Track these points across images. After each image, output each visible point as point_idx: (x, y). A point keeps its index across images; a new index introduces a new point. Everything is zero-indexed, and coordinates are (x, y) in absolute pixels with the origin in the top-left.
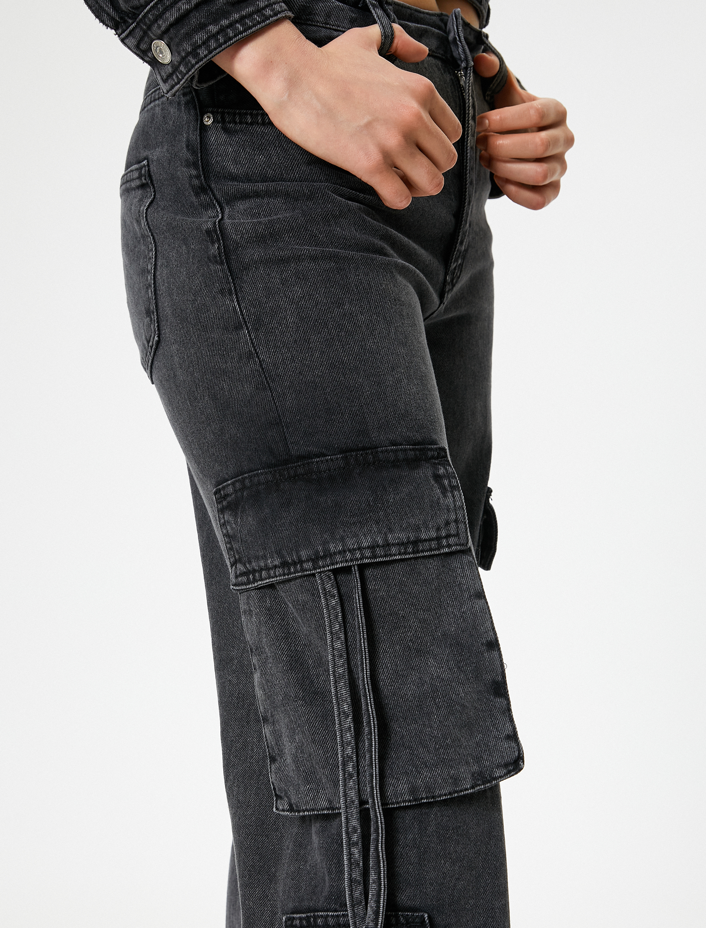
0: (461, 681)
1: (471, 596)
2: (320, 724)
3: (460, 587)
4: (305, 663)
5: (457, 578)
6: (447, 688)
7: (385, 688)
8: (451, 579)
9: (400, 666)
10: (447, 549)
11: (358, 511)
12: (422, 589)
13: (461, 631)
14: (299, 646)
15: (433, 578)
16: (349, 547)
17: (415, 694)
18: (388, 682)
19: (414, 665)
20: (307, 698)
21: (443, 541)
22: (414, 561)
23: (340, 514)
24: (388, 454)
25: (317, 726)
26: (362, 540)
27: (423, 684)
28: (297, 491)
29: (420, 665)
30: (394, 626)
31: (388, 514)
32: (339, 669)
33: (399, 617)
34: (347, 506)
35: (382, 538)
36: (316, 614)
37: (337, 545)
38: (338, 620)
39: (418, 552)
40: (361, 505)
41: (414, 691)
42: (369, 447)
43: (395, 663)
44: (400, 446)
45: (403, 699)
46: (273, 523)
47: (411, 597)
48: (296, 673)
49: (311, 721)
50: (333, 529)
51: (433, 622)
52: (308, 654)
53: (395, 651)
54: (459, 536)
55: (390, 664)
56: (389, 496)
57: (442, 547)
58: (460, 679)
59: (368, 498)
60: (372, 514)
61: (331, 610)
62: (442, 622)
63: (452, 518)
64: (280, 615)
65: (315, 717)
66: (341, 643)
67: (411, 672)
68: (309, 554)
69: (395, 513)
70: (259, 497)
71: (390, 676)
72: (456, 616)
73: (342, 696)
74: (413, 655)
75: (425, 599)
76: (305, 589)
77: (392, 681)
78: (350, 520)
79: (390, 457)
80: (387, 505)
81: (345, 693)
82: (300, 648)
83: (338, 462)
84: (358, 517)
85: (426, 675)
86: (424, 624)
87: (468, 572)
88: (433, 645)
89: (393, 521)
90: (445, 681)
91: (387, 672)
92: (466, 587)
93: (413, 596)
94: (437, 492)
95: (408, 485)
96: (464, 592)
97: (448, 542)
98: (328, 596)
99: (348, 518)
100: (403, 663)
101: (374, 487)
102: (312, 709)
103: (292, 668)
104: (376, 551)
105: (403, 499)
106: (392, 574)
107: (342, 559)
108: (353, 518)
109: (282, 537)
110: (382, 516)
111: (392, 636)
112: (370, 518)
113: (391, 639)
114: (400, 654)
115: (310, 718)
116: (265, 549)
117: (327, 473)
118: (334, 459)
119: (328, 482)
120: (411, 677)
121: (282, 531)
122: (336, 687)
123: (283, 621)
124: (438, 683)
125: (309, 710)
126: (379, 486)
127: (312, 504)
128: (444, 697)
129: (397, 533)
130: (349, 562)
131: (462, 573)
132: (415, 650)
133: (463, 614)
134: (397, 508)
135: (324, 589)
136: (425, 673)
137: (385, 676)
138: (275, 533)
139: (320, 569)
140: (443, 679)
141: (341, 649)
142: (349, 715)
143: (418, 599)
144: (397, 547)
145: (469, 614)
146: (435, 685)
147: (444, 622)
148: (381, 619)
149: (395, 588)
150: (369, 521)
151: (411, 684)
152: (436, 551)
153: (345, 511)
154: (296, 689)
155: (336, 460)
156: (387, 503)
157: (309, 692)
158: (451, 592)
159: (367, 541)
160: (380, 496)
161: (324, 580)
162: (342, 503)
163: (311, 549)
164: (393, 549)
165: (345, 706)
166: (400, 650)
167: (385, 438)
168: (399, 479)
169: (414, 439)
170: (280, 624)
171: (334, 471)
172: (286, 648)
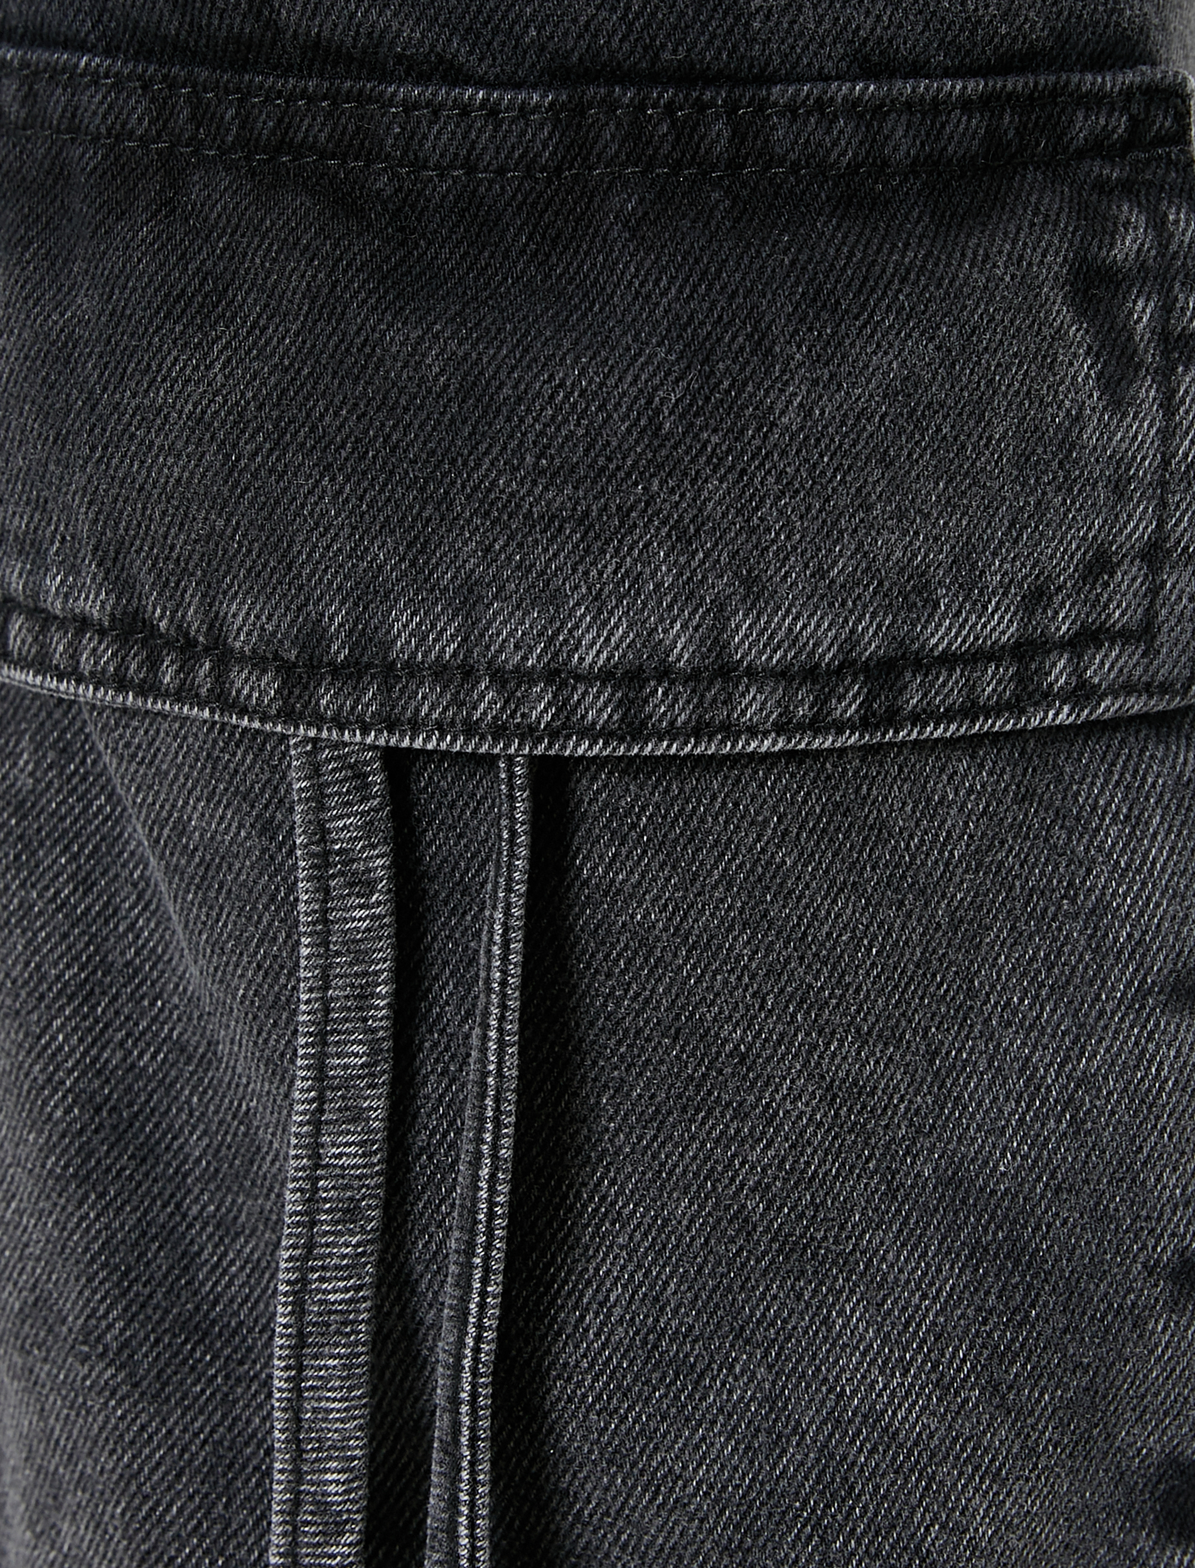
0: (992, 1461)
1: (1143, 993)
2: (191, 1517)
3: (1096, 929)
4: (168, 1148)
5: (1089, 871)
6: (902, 1487)
7: (574, 1416)
8: (1056, 867)
9: (675, 1311)
10: (1066, 709)
11: (587, 451)
12: (873, 917)
13: (1047, 1185)
14: (148, 1045)
15: (947, 865)
16: (495, 657)
17: (724, 1488)
18: (592, 1387)
19: (752, 1314)
20: (146, 1356)
21: (1054, 665)
22: (863, 760)
23: (482, 447)
24: (825, 124)
25: (172, 1523)
26: (576, 626)
27: (779, 1436)
28: (269, 250)
29: (785, 1321)
30: (680, 1096)
31: (752, 497)
32: (329, 1280)
33: (718, 1053)
34: (528, 411)
35: (696, 629)
36: (265, 934)
37: (433, 626)
38: (365, 1020)
39: (892, 719)
40: (605, 421)
41: (722, 1469)
42: (720, 71)
43: (652, 1288)
44: (906, 77)
45: (654, 1499)
46: (105, 389)
47: (802, 958)
48: (108, 1204)
49: (147, 1489)
50: (429, 520)
51: (902, 1100)
52: (188, 1102)
53: (666, 1221)
54: (1154, 637)
55: (625, 1287)
56: (782, 391)
57: (1037, 697)
58: (986, 1451)
59: (656, 389)
60: (663, 482)
61: (338, 954)
62: (955, 1105)
63: (1130, 536)
64: (75, 857)
65: (166, 1473)
66: (361, 1144)
67: (728, 1353)
68: (269, 628)
69: (797, 492)
70: (58, 203)
71: (610, 1358)
72: (1038, 1089)
73: (325, 1420)
74: (758, 1261)
75: (878, 976)
76: (230, 783)
77: (619, 1387)
78: (530, 493)
79: (835, 143)
80: (757, 442)
81: (338, 1411)
82: (154, 1057)
83: (523, 133)
84: (576, 488)
85: (808, 1386)
86: (850, 1110)
87: (1161, 850)
88: (878, 1226)
89: (773, 541)
90: (901, 1446)
91: (598, 1335)
92: (1130, 936)
93: (816, 955)
94: (1074, 378)
95: (909, 336)
96: (1111, 959)
97: (1078, 672)
98: (333, 876)
99: (522, 483)
100: (696, 1297)
101: (702, 323)
102: (164, 1422)
103: (89, 1173)
104: (646, 701)
105: (858, 419)
106: (721, 819)
107: (446, 709)
108: (546, 489)
109: (140, 480)
110: (719, 503)
111: (663, 1144)
112: (647, 504)
113: (654, 1157)
114: (689, 1246)
115: (141, 1469)
116: (41, 505)
117: (455, 180)
118: (507, 110)
119: (451, 231)
120: (723, 1384)
121: (150, 448)
122: (300, 1368)
123: (85, 894)
124: (860, 1450)
125: (143, 1428)
126: (731, 322)
127: (337, 346)
128: (877, 1534)
129: (788, 611)
130: (483, 738)
131: (1123, 850)
132: (773, 1240)
133: (1078, 1086)
134: (815, 466)
135: (321, 833)
136: (803, 1375)
137: (584, 1356)
138: (105, 448)
139: (320, 730)
140: (896, 1433)
141: (359, 1177)
142: (346, 1522)
143: (842, 976)
144: (774, 690)
145: (1110, 1093)
146: (844, 1458)
147: (965, 1108)
148: (619, 1043)
149: (722, 901)
150: (635, 526)
151: (713, 1422)
152: (998, 717)
153: (511, 437)
154: (94, 1292)
155: (513, 121)
156: (759, 429)
157: (162, 1320)
158: (1038, 948)
159: (607, 640)
160: (726, 384)
161: (328, 785)
162: (502, 384)
163: (288, 608)
164: (749, 698)
165: (329, 1477)
166: (692, 1221)
167: (826, 25)
168: (860, 291)
169: (1003, 38)
170: (64, 904)
171: (491, 182)
172: (73, 1051)
